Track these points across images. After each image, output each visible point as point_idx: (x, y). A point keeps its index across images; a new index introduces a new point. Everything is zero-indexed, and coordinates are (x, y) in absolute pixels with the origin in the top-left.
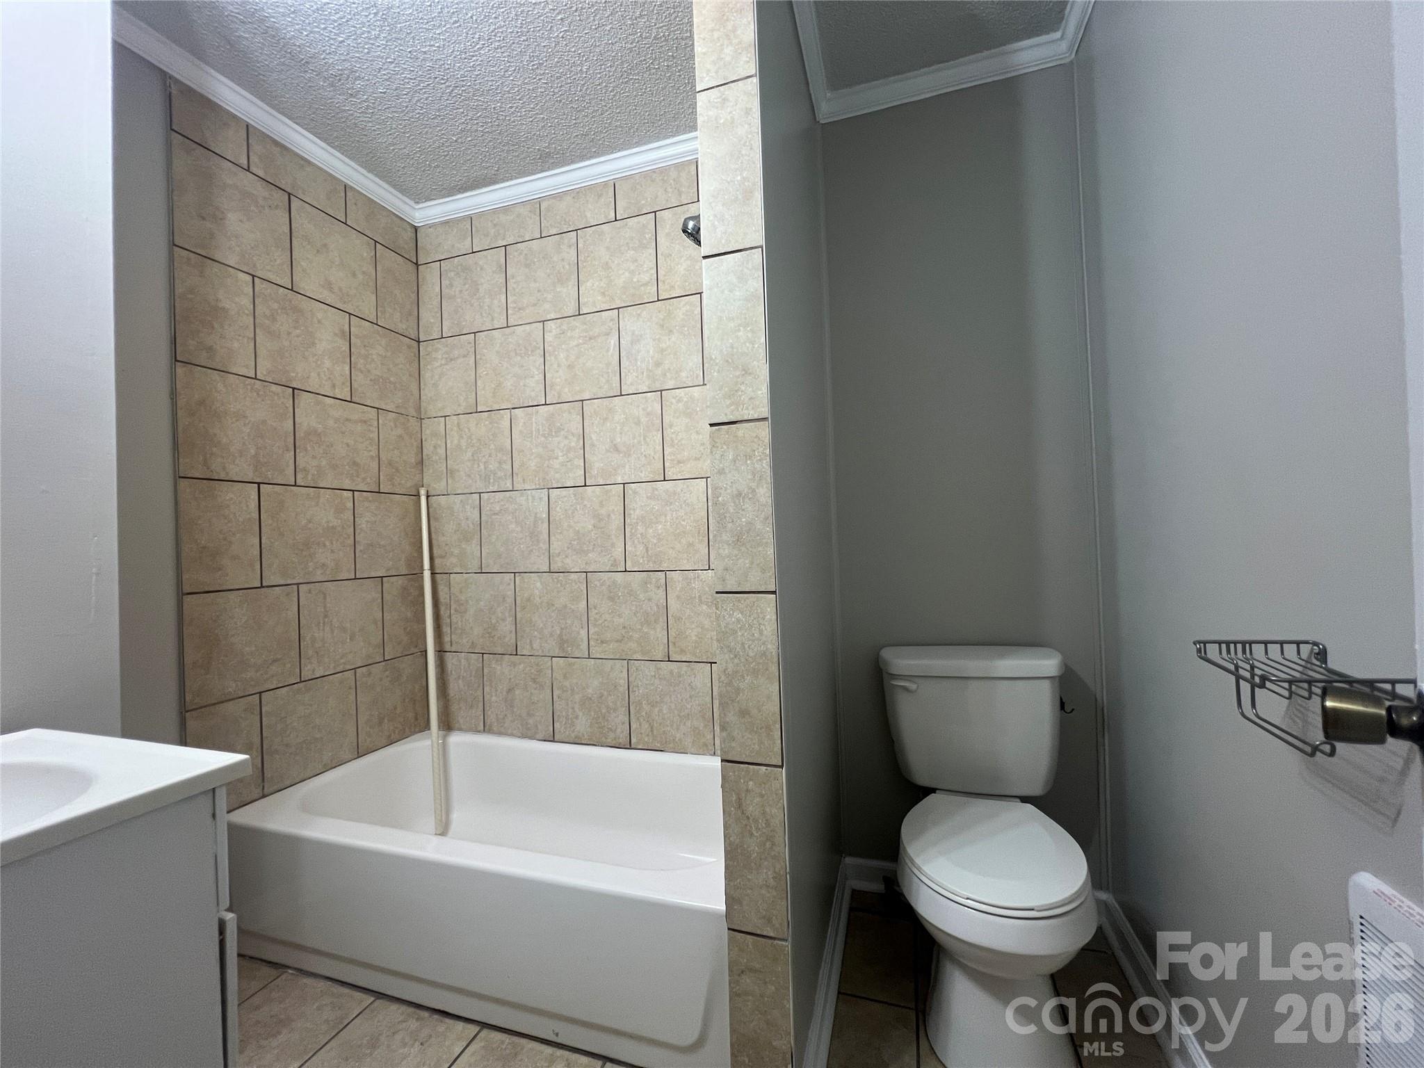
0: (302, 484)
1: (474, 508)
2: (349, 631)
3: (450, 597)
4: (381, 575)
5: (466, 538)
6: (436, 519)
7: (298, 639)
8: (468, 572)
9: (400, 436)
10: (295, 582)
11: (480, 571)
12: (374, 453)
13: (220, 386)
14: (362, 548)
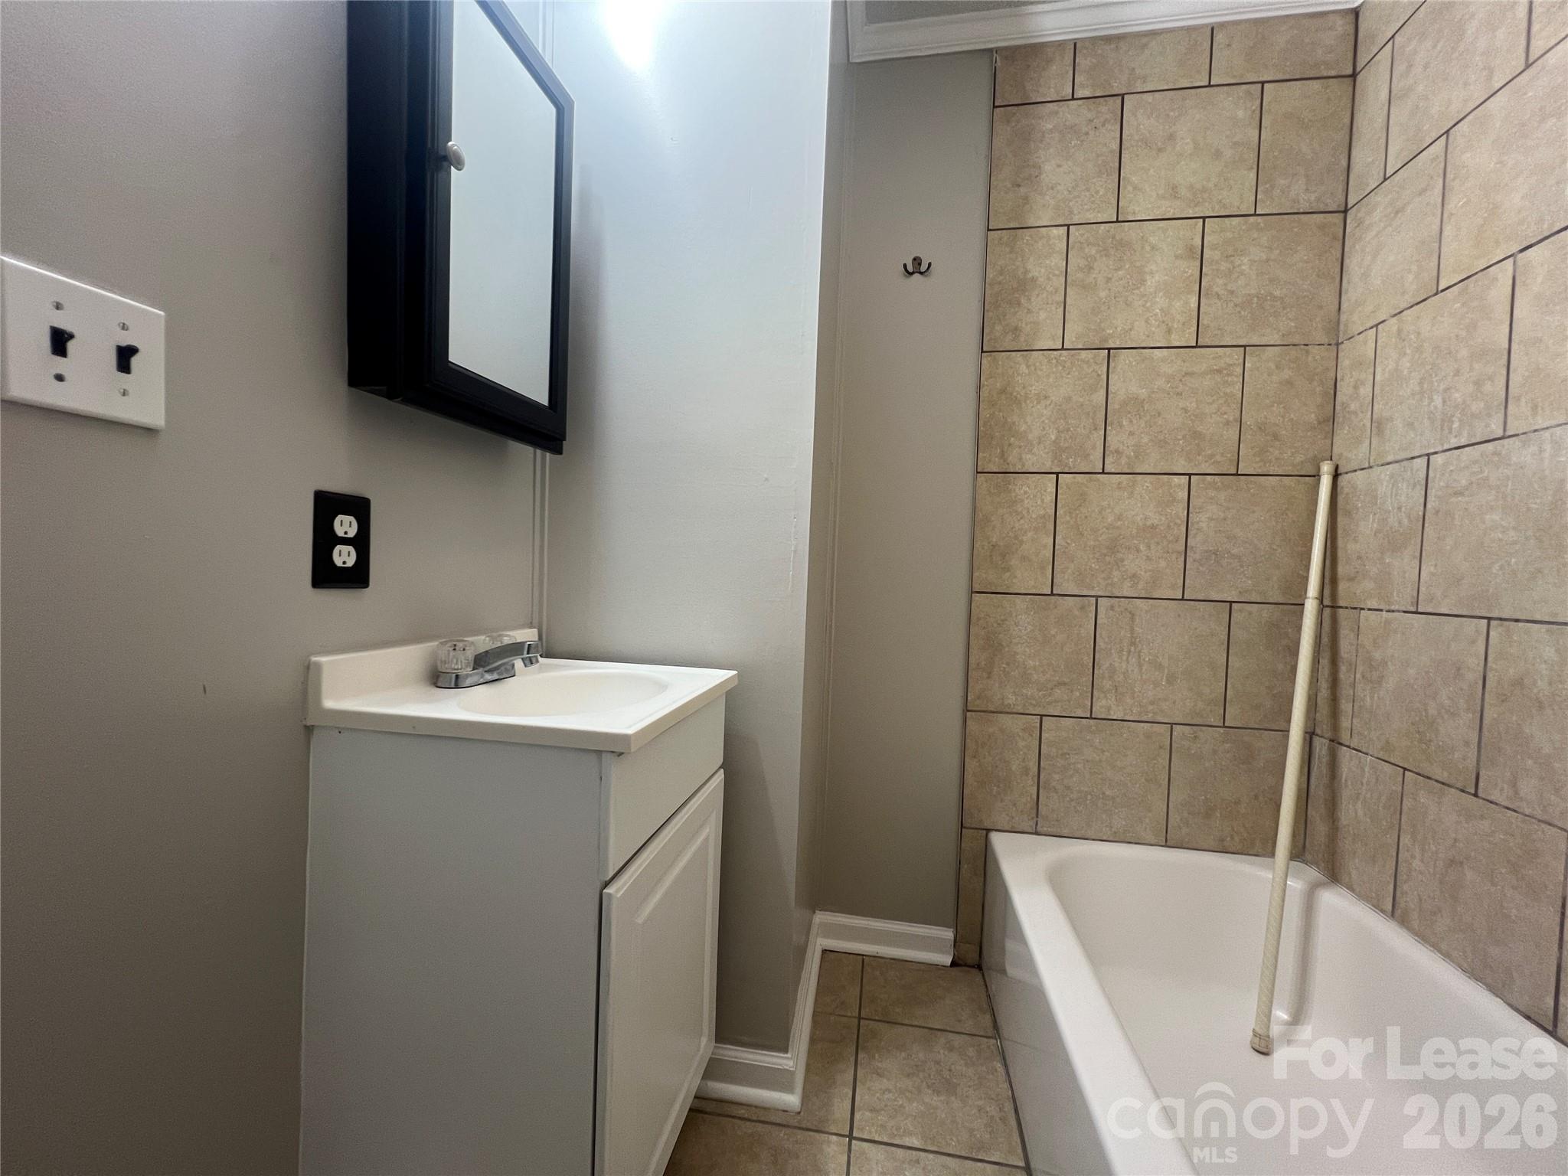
0: (1113, 471)
1: (1415, 486)
2: (1166, 671)
3: (1357, 651)
4: (1229, 599)
5: (1393, 543)
6: (1348, 514)
7: (1091, 664)
8: (1393, 608)
9: (1289, 383)
10: (1093, 593)
11: (1413, 609)
12: (1233, 415)
13: (1023, 369)
14: (1197, 556)
